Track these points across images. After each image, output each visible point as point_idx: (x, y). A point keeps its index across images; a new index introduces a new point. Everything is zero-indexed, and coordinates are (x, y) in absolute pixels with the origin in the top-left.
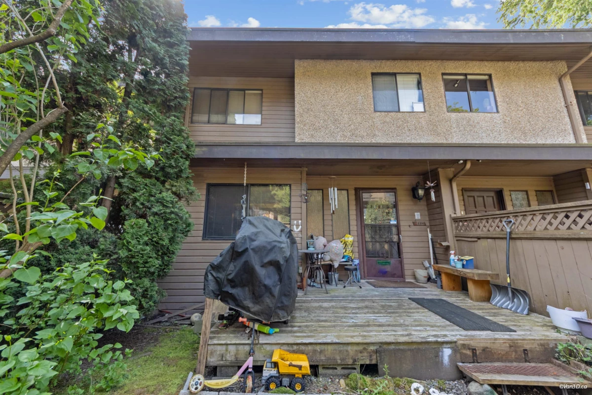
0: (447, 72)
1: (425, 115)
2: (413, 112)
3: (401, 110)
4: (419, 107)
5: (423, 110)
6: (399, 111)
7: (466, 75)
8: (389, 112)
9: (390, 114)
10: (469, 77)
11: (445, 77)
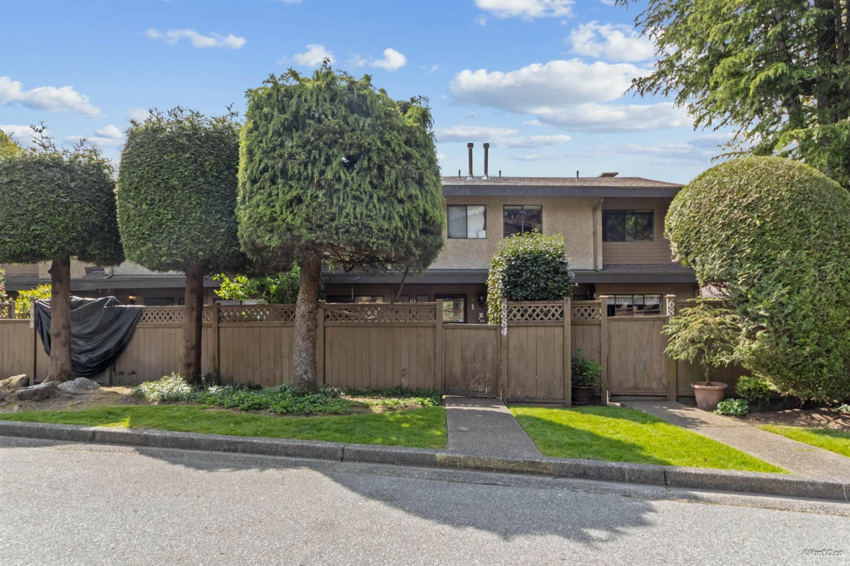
0: (508, 203)
1: (487, 241)
2: (478, 238)
3: (469, 237)
4: (482, 234)
5: (485, 237)
6: (466, 238)
7: (522, 206)
8: (459, 238)
9: (460, 240)
10: (525, 208)
11: (506, 208)
